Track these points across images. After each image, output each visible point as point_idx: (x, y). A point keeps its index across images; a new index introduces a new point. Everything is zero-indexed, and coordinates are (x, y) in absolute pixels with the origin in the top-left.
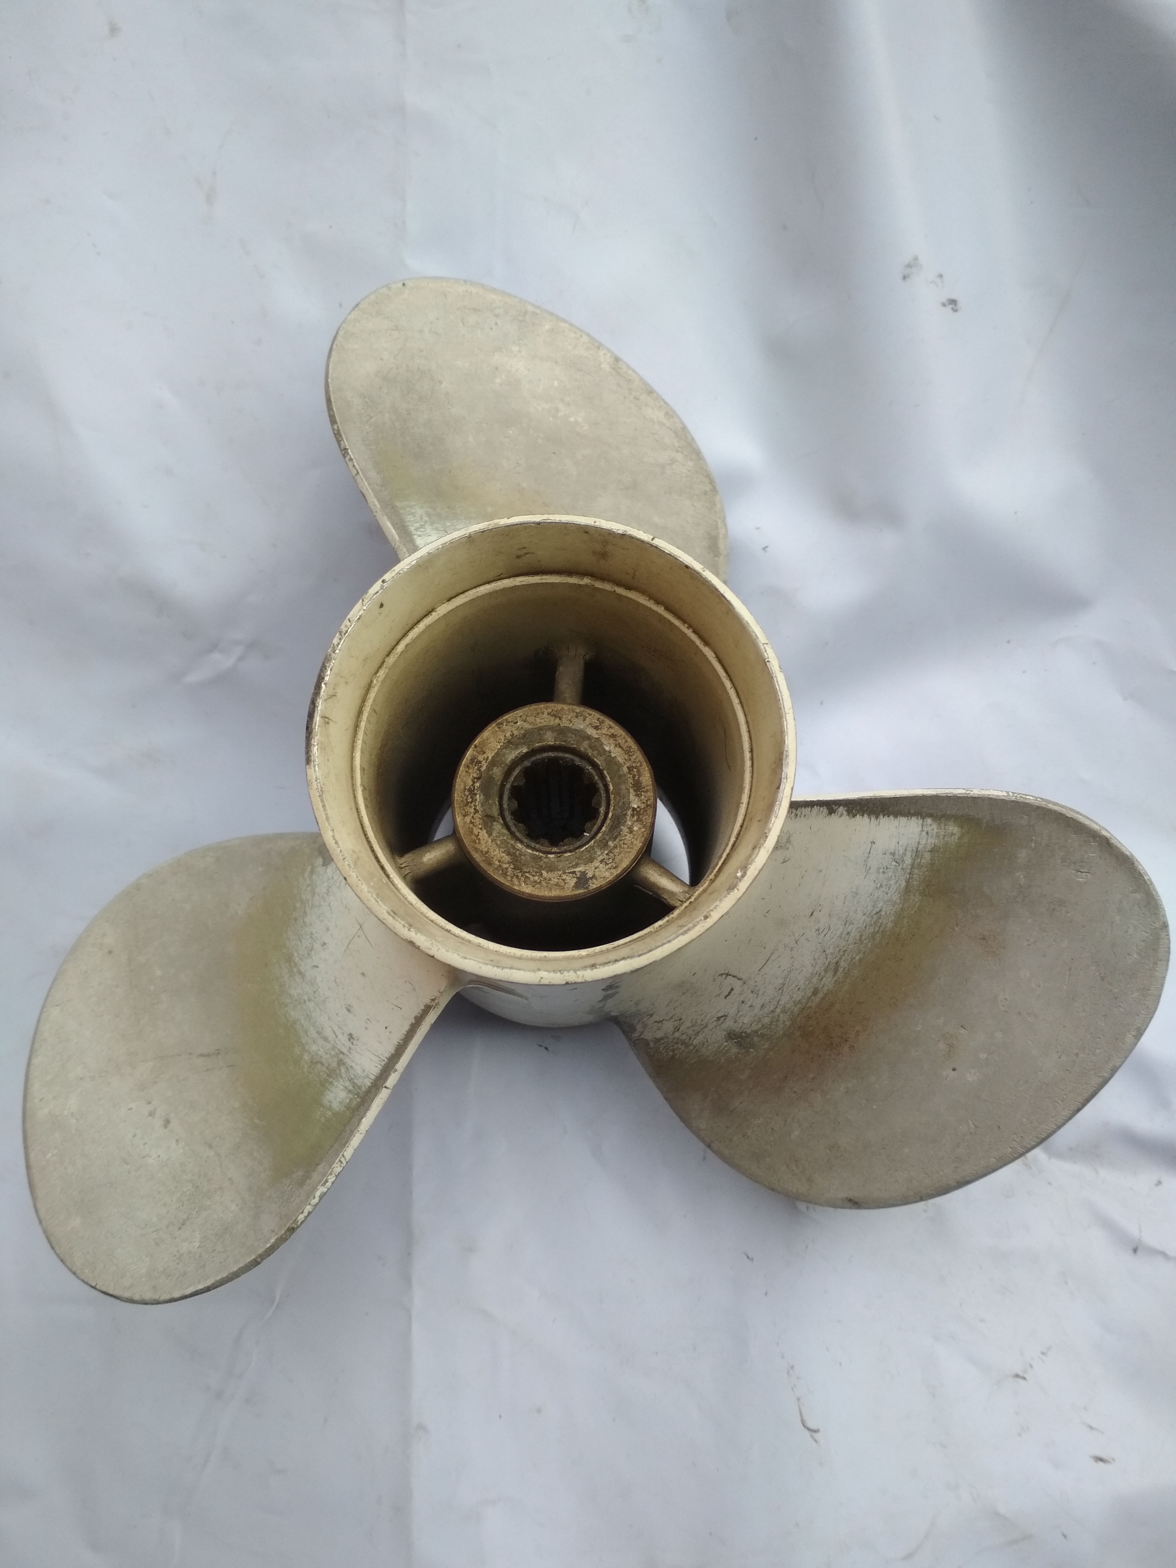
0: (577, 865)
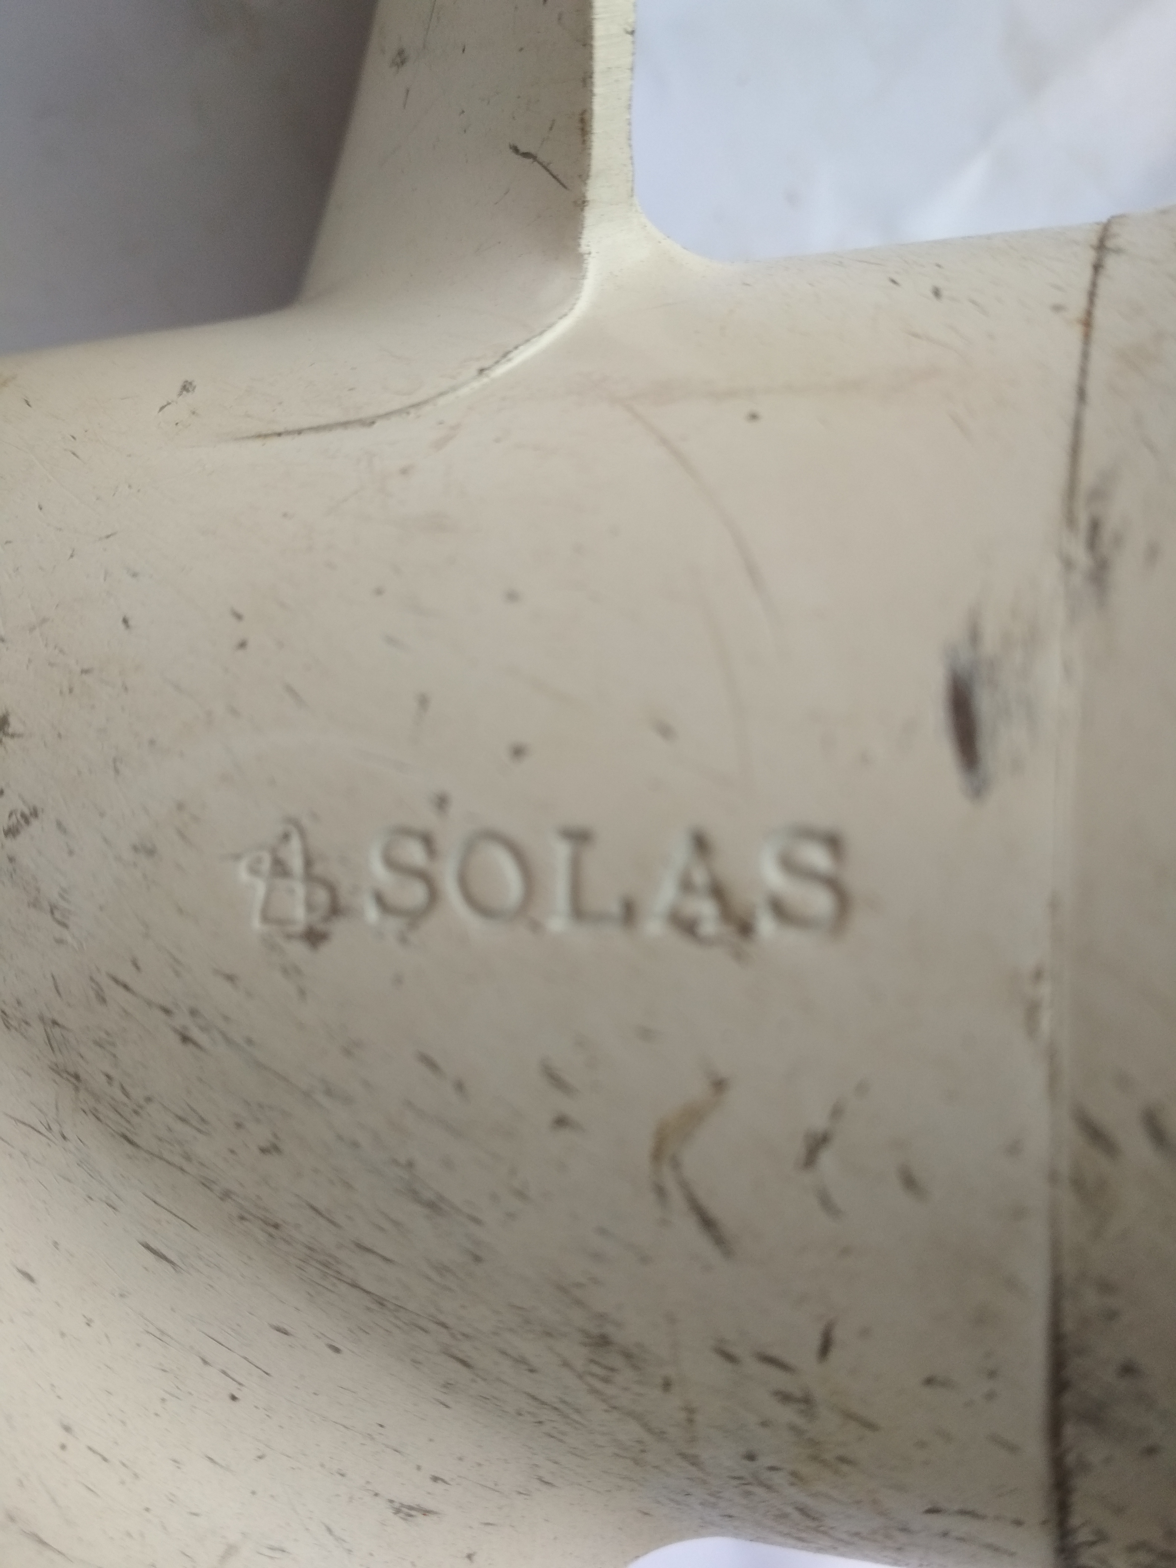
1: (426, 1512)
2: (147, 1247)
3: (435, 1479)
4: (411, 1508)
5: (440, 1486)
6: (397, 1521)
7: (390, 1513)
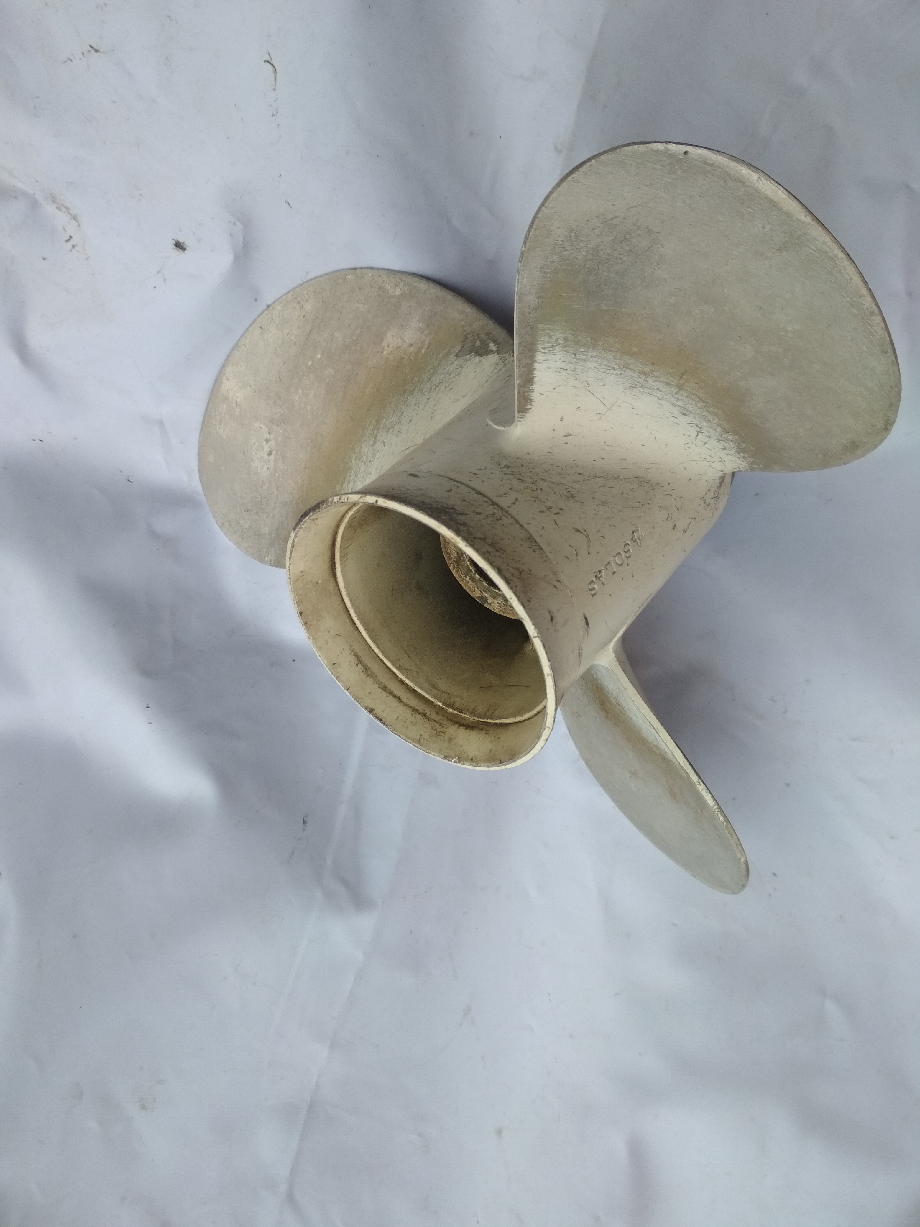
0: (486, 592)
1: (566, 436)
2: (626, 460)
3: (567, 443)
4: (569, 436)
5: (566, 442)
6: (570, 432)
7: (572, 433)
